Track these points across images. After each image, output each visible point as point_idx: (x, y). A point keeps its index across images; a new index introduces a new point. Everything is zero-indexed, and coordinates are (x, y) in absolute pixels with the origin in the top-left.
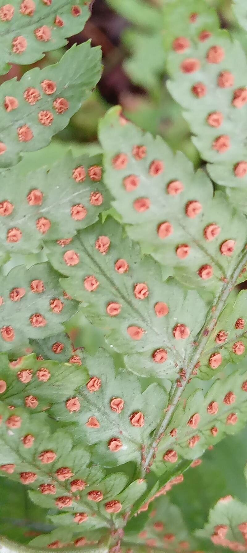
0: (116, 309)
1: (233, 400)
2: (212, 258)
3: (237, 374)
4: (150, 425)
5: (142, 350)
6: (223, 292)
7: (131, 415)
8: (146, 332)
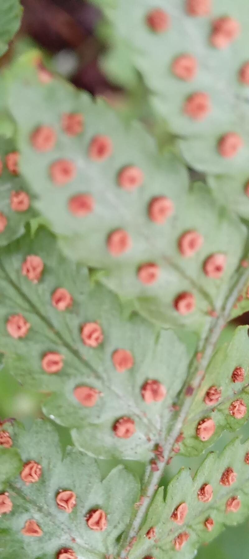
0: (56, 363)
1: (233, 480)
2: (193, 283)
3: (238, 442)
4: (115, 527)
5: (96, 421)
6: (211, 330)
7: (87, 514)
8: (102, 395)
